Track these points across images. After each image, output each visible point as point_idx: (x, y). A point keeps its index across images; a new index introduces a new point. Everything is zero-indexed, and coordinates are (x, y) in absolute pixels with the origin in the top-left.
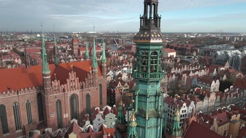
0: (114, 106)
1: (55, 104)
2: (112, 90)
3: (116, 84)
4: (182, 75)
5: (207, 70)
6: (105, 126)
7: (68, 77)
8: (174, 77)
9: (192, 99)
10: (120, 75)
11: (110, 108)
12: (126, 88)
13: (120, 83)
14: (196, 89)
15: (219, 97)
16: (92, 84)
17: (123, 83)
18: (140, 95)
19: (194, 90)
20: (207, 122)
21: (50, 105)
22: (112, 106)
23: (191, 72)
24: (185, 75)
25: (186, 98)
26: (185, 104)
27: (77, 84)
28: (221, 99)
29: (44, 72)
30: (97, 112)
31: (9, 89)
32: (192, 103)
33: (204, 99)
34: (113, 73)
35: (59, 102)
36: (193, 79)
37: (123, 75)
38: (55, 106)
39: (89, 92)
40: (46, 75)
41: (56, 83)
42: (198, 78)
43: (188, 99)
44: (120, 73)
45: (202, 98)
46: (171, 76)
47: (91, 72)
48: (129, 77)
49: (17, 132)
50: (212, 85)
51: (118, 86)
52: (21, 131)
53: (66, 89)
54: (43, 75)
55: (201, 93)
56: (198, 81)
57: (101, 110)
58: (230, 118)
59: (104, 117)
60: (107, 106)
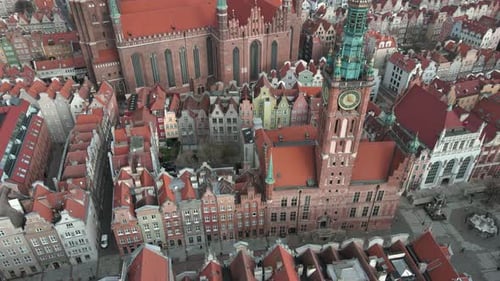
0: (312, 61)
1: (231, 52)
2: (308, 37)
3: (314, 26)
4: (437, 14)
5: (494, 5)
6: (300, 84)
7: (249, 15)
8: (421, 17)
9: (435, 58)
10: (322, 11)
11: (305, 63)
12: (331, 35)
13: (321, 26)
14: (447, 43)
15: (482, 58)
16: (282, 27)
17: (326, 25)
18: (346, 45)
19: (443, 44)
20: (441, 90)
21: (225, 53)
22: (308, 61)
23: (459, 10)
24: (443, 16)
25: (425, 56)
26: (419, 65)
27: (261, 25)
28: (486, 60)
29: (219, 8)
30: (287, 67)
31: (174, 29)
32: (432, 64)
33: (455, 61)
34: (309, 5)
35: (236, 51)
36: (454, 23)
37: (328, 11)
38: (231, 56)
39: (275, 39)
40: (222, 12)
41: (234, 23)
42: (464, 23)
43: (428, 58)
44: (322, 7)
45: (451, 58)
46: (414, 16)
47: (281, 7)
48: (337, 15)
49: (184, 86)
50: (485, 36)
51: (318, 30)
52: (187, 85)
53: (246, 33)
54: (218, 11)
55: (453, 50)
56: (463, 27)
57: (293, 65)
58: (482, 88)
59: (297, 74)
60: (302, 61)
